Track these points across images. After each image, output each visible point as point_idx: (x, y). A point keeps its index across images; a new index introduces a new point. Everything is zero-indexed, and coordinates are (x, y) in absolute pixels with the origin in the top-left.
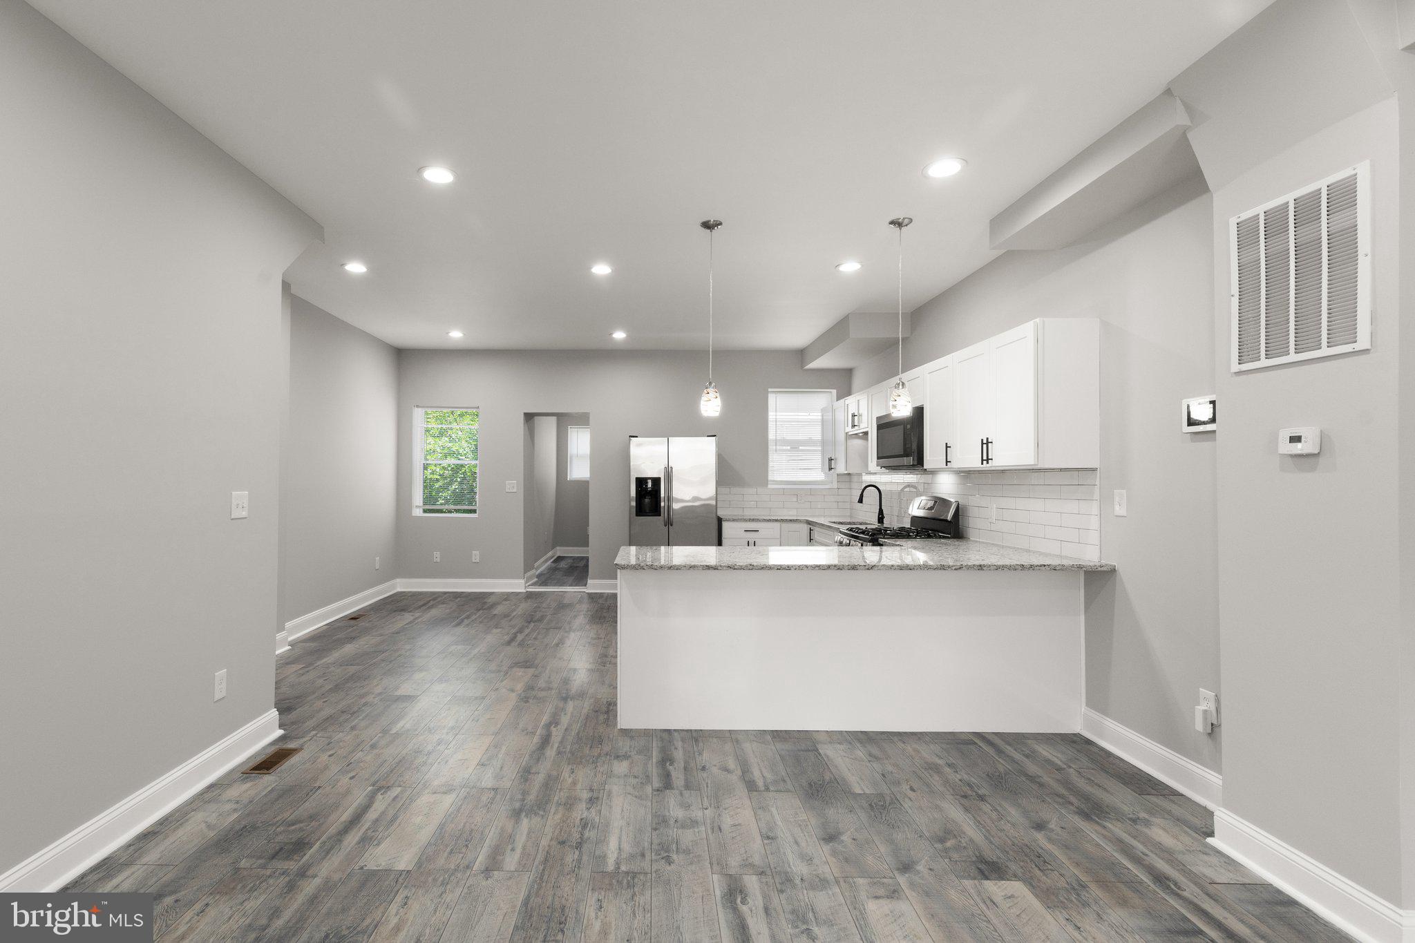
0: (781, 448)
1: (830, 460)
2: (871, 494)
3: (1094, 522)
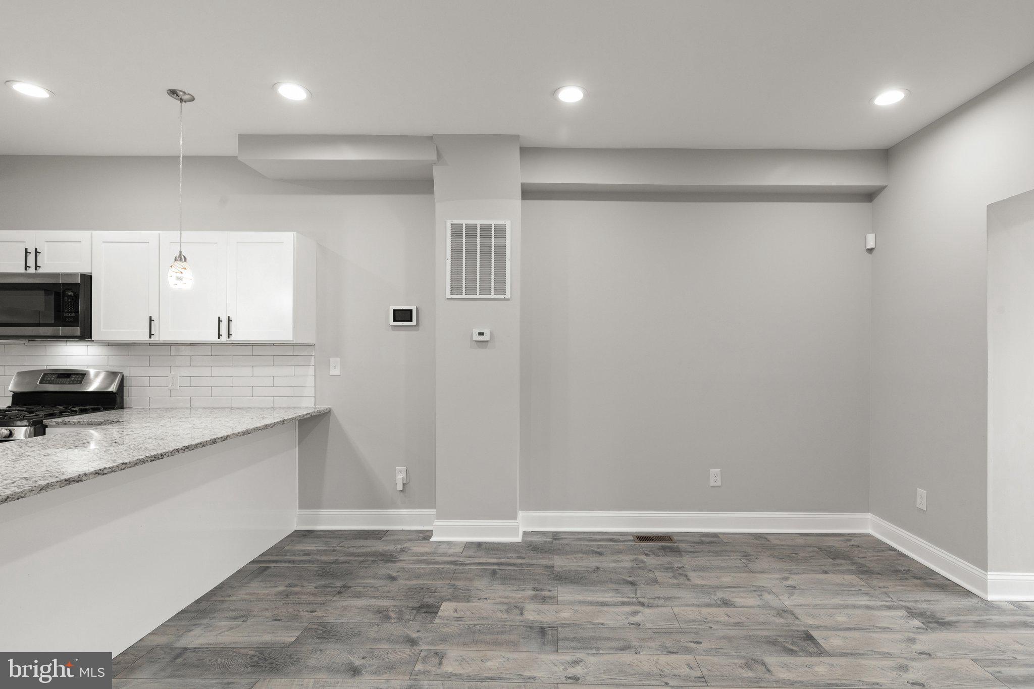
3: (310, 381)
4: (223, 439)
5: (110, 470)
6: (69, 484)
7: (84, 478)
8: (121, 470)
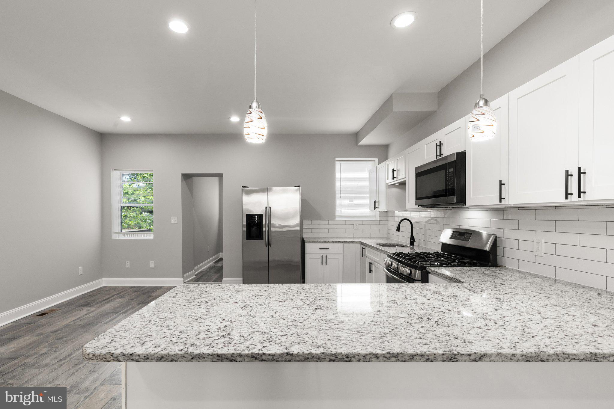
0: (344, 195)
1: (375, 202)
2: (405, 226)
4: (472, 357)
5: (270, 357)
6: (222, 361)
7: (238, 359)
8: (286, 361)
